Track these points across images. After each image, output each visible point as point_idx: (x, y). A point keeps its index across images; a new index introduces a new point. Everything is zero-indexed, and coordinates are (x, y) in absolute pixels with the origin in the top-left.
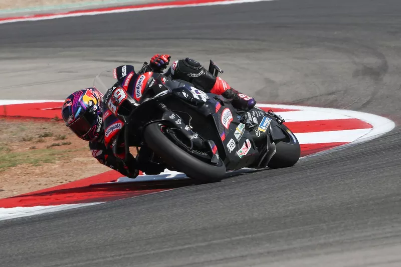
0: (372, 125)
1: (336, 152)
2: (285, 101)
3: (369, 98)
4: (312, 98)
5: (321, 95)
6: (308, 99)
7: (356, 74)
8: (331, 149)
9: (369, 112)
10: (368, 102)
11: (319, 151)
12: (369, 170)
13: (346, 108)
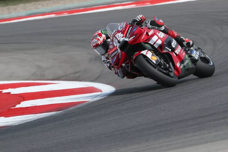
0: (102, 90)
1: (80, 107)
2: (49, 78)
3: (99, 74)
4: (65, 75)
5: (71, 74)
6: (63, 76)
7: (91, 60)
8: (78, 105)
9: (99, 82)
10: (98, 77)
11: (71, 107)
12: (101, 117)
13: (85, 81)
